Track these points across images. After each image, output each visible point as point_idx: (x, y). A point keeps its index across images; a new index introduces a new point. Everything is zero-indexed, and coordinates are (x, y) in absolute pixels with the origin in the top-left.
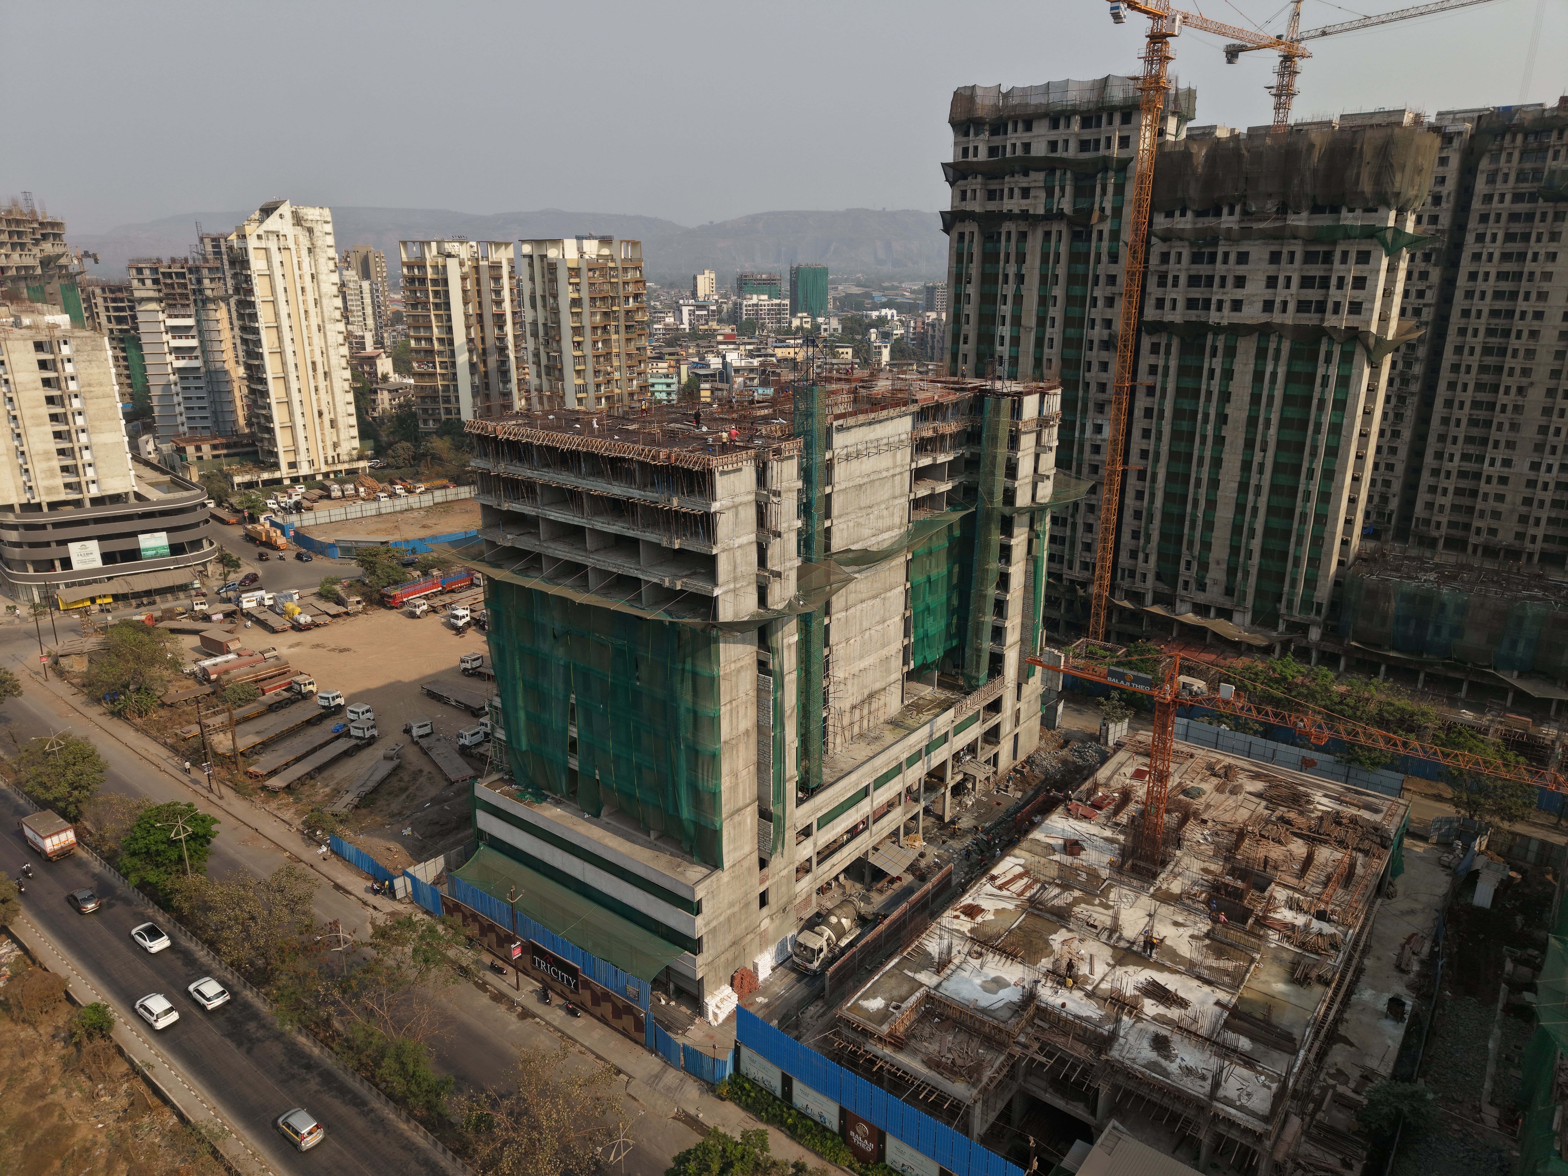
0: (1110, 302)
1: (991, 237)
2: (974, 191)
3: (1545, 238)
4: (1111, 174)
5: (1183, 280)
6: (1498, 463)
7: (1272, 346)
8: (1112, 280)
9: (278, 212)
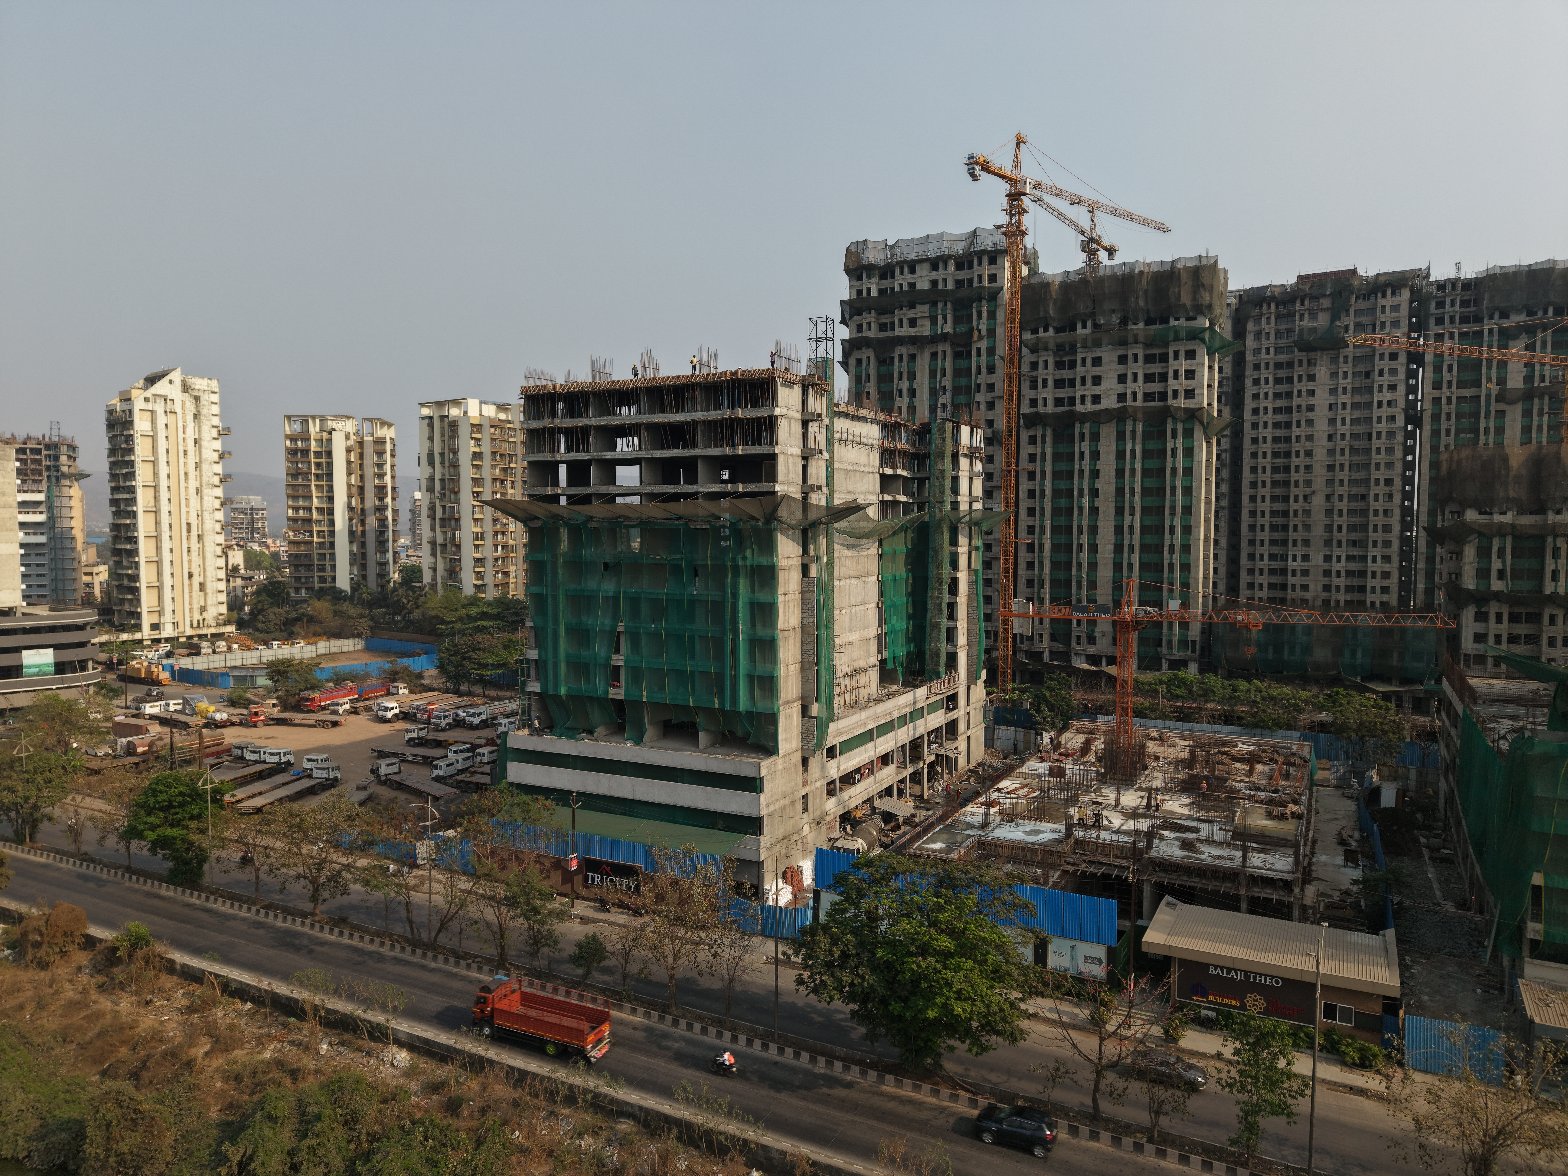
0: (991, 405)
1: (884, 361)
2: (869, 324)
3: (1304, 379)
4: (984, 302)
5: (1050, 383)
6: (1299, 559)
7: (1129, 428)
8: (991, 387)
9: (168, 378)
